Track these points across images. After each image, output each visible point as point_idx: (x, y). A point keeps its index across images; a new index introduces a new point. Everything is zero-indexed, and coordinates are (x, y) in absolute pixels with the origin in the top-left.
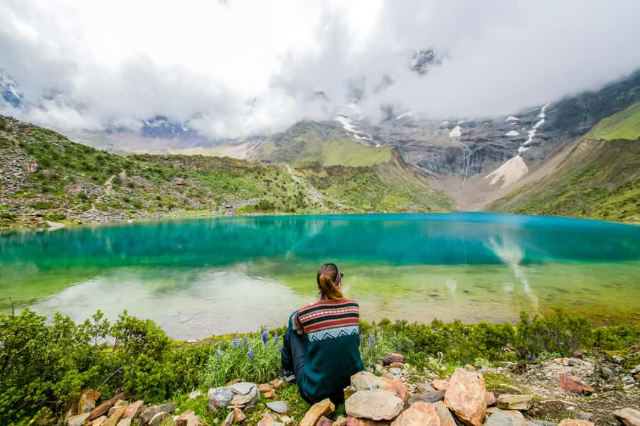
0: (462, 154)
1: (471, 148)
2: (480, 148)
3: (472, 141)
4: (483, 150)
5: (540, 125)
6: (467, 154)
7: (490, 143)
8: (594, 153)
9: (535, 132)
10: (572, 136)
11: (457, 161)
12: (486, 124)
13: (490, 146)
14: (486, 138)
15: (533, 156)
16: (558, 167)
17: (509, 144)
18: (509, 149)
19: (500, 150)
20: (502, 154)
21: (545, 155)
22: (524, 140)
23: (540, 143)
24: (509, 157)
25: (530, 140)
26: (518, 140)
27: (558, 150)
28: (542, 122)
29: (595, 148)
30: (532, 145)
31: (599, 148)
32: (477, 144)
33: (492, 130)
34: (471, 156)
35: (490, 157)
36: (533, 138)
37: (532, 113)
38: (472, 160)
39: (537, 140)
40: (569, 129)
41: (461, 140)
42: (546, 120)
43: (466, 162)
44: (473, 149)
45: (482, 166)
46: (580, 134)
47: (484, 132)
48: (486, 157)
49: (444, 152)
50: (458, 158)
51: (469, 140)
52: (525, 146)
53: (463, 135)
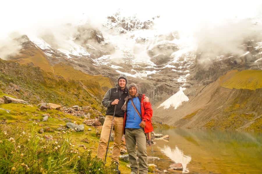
0: (150, 88)
1: (155, 85)
2: (159, 85)
3: (154, 80)
4: (162, 87)
5: (188, 76)
6: (153, 88)
7: (164, 83)
8: (231, 95)
9: (186, 80)
10: (204, 84)
11: (147, 92)
12: (160, 71)
13: (165, 85)
14: (161, 80)
15: (188, 94)
16: (210, 101)
17: (175, 85)
18: (175, 88)
19: (171, 88)
20: (172, 90)
21: (194, 94)
22: (182, 84)
23: (190, 86)
24: (175, 93)
25: (185, 84)
26: (179, 83)
27: (200, 91)
28: (189, 74)
29: (231, 93)
30: (186, 87)
31: (233, 93)
32: (157, 83)
33: (164, 75)
34: (155, 90)
35: (166, 92)
36: (186, 83)
37: (182, 68)
38: (156, 93)
39: (188, 85)
40: (202, 80)
41: (148, 79)
42: (190, 74)
43: (152, 94)
44: (155, 86)
45: (162, 97)
46: (208, 84)
47: (159, 76)
48: (164, 92)
49: (139, 85)
50: (148, 90)
51: (152, 79)
52: (183, 87)
53: (148, 76)
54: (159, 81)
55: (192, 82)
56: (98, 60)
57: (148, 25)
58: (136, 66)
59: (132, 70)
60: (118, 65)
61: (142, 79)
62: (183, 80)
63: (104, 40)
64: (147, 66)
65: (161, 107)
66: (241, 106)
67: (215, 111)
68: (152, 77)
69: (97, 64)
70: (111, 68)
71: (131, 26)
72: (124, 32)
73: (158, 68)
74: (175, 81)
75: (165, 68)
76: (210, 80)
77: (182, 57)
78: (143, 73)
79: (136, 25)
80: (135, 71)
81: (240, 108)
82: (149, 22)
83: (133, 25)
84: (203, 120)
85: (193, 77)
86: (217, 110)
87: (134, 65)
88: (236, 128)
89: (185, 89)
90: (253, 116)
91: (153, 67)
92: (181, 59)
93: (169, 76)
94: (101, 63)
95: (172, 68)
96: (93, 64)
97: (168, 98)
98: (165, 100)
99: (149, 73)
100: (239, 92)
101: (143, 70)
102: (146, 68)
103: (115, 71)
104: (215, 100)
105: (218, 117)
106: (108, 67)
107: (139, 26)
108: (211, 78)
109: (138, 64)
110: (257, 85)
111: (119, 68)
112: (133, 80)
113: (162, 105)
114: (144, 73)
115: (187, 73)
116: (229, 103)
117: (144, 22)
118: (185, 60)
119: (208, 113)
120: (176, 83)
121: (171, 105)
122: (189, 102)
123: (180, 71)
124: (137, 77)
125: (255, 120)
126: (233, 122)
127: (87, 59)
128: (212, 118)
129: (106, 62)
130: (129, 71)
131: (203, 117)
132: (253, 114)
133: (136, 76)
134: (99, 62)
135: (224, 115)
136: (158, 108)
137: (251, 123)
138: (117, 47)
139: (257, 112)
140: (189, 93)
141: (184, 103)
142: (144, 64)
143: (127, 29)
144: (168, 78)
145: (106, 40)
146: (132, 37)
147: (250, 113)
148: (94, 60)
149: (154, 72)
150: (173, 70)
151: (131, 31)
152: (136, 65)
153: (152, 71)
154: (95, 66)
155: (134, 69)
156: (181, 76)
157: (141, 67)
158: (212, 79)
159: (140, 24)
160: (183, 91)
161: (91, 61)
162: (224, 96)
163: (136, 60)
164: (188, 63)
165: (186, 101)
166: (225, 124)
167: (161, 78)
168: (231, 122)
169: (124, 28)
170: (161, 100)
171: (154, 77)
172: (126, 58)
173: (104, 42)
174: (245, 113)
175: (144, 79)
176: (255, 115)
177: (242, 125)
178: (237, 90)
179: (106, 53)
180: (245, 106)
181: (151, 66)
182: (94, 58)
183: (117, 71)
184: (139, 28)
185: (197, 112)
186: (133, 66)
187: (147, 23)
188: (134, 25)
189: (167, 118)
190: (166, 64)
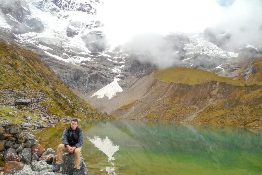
0: (84, 76)
2: (94, 73)
3: (88, 67)
4: (96, 75)
5: (123, 67)
6: (87, 76)
7: (99, 71)
8: (170, 89)
9: (121, 71)
10: (138, 77)
11: (80, 80)
12: (95, 58)
13: (99, 73)
14: (96, 68)
15: (122, 85)
16: (146, 93)
17: (109, 75)
18: (110, 78)
19: (105, 78)
20: (106, 80)
21: (128, 85)
22: (116, 74)
23: (124, 78)
24: (110, 83)
25: (119, 75)
26: (114, 73)
27: (133, 83)
28: (123, 66)
29: (169, 86)
30: (121, 78)
31: (172, 86)
32: (92, 70)
33: (99, 64)
34: (89, 78)
35: (100, 81)
36: (121, 74)
37: (118, 59)
38: (89, 81)
39: (123, 76)
40: (136, 73)
41: (82, 66)
42: (125, 65)
43: (86, 82)
44: (90, 73)
45: (96, 86)
46: (141, 77)
47: (94, 63)
48: (98, 81)
49: (72, 71)
50: (81, 78)
51: (86, 67)
52: (117, 78)
53: (82, 62)
54: (93, 68)
55: (126, 73)
56: (21, 37)
57: (85, 7)
58: (68, 50)
59: (64, 54)
60: (47, 45)
61: (75, 65)
62: (117, 71)
63: (31, 14)
64: (80, 51)
65: (94, 96)
66: (181, 100)
67: (154, 103)
68: (86, 64)
69: (21, 41)
70: (38, 47)
71: (66, 5)
72: (57, 10)
73: (93, 56)
74: (110, 70)
75: (101, 56)
76: (143, 74)
77: (117, 48)
78: (76, 59)
79: (71, 4)
80: (68, 55)
81: (180, 101)
82: (86, 4)
83: (67, 4)
84: (142, 112)
85: (127, 68)
86: (156, 102)
87: (67, 48)
88: (180, 120)
89: (119, 80)
90: (194, 109)
91: (87, 54)
92: (117, 49)
93: (103, 65)
94: (26, 40)
95: (107, 57)
96: (15, 40)
97: (102, 88)
98: (99, 89)
99: (83, 59)
100: (178, 86)
101: (76, 55)
102: (80, 53)
103: (43, 52)
104: (152, 93)
105: (158, 109)
106: (35, 47)
107: (74, 6)
108: (144, 71)
109: (72, 48)
110: (189, 81)
111: (49, 50)
112: (65, 65)
113: (95, 94)
114: (78, 59)
115: (122, 64)
116: (168, 96)
117: (81, 4)
118: (121, 51)
119: (146, 105)
120: (111, 73)
121: (105, 95)
122: (123, 93)
123: (116, 62)
124: (70, 62)
125: (198, 114)
126: (175, 114)
127: (7, 32)
128: (152, 109)
129: (33, 40)
130: (61, 54)
131: (142, 109)
132: (194, 107)
133: (68, 61)
134: (24, 38)
135: (165, 108)
136: (91, 97)
137: (194, 116)
138: (46, 25)
139: (198, 106)
140: (124, 84)
141: (118, 94)
142: (78, 49)
143: (60, 8)
144: (103, 67)
145: (33, 15)
146: (66, 17)
147: (191, 107)
148: (16, 36)
149: (88, 59)
150: (108, 59)
151: (65, 10)
152: (68, 48)
153: (86, 58)
154: (17, 42)
155: (67, 53)
156: (116, 67)
157: (74, 52)
158: (145, 73)
159: (76, 4)
160: (118, 82)
161: (13, 36)
162: (161, 89)
163: (69, 44)
164: (123, 54)
165: (120, 92)
166: (167, 116)
167: (95, 66)
168: (173, 114)
169: (57, 6)
170: (95, 89)
171: (89, 64)
172: (58, 39)
173: (30, 16)
174: (185, 106)
175: (77, 66)
176: (196, 109)
177: (186, 118)
178: (175, 84)
179: (32, 30)
180: (185, 100)
181: (86, 52)
182: (17, 33)
183: (46, 52)
184: (74, 8)
185: (134, 103)
186: (66, 50)
187: (84, 5)
188: (69, 4)
189: (101, 108)
190: (102, 52)
